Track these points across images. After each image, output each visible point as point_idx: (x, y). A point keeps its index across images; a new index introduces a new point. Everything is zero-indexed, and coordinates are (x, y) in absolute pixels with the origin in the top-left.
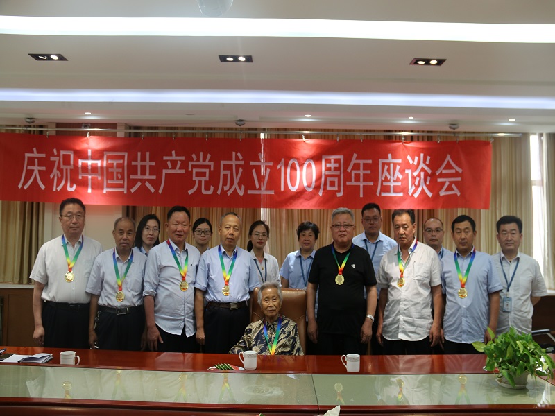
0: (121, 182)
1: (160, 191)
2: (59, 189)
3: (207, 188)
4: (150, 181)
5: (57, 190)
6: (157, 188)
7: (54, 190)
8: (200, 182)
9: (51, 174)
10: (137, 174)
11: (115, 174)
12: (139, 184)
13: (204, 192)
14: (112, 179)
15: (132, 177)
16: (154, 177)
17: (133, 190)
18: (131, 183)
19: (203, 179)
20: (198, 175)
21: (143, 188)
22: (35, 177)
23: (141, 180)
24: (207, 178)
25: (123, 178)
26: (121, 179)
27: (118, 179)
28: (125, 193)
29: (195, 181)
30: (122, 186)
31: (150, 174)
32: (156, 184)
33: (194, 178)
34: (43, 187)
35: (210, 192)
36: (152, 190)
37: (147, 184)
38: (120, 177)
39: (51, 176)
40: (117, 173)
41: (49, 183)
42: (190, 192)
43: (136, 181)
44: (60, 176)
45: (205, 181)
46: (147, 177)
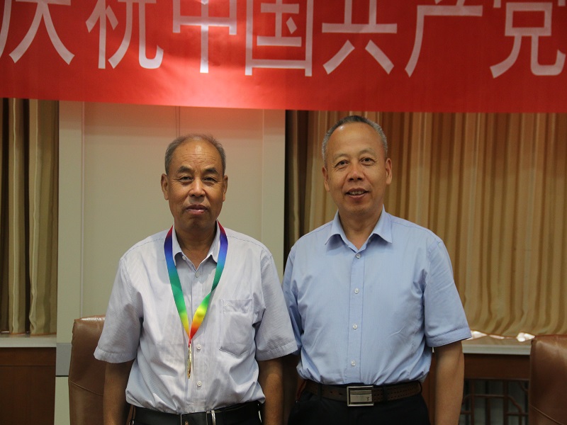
0: (295, 43)
1: (410, 69)
2: (115, 61)
3: (547, 59)
4: (380, 40)
5: (108, 64)
6: (400, 59)
7: (102, 65)
8: (526, 41)
9: (87, 17)
10: (341, 21)
11: (279, 19)
12: (348, 49)
13: (538, 70)
14: (271, 33)
15: (327, 28)
16: (391, 28)
17: (329, 68)
18: (326, 47)
19: (535, 34)
20: (521, 20)
21: (360, 60)
22: (42, 27)
23: (353, 38)
24: (546, 31)
25: (301, 32)
26: (295, 35)
27: (286, 33)
28: (309, 73)
29: (512, 39)
30: (298, 54)
31: (380, 21)
32: (397, 47)
33: (510, 31)
34: (68, 57)
35: (554, 70)
36: (387, 65)
37: (372, 48)
38: (292, 27)
39: (90, 25)
40: (286, 17)
41: (84, 44)
42: (497, 71)
43: (337, 41)
44: (114, 23)
45: (541, 39)
46: (372, 27)
